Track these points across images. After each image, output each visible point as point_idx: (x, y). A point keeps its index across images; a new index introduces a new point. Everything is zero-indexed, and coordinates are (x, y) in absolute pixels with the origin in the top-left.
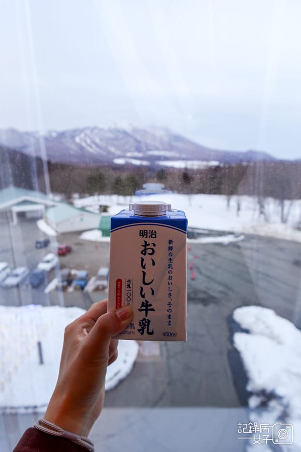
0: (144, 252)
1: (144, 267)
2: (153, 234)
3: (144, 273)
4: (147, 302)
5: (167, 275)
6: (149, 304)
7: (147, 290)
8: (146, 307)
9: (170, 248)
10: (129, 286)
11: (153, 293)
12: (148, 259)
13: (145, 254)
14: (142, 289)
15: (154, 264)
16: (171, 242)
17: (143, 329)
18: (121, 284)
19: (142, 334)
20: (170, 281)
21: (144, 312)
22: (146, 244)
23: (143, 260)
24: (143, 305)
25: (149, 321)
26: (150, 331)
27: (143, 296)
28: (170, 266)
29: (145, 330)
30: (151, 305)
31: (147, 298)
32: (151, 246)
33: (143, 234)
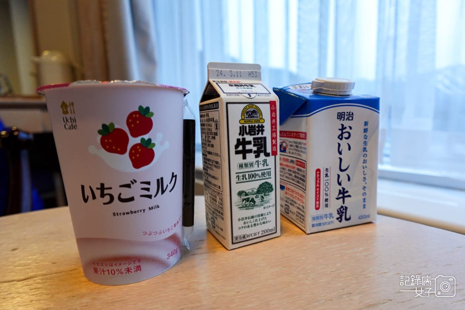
0: (340, 137)
1: (340, 153)
2: (350, 116)
3: (341, 159)
4: (344, 189)
5: (362, 159)
6: (345, 191)
7: (343, 176)
8: (343, 194)
9: (365, 130)
10: (326, 175)
11: (349, 179)
12: (344, 143)
13: (341, 139)
14: (339, 176)
15: (350, 149)
16: (366, 124)
17: (341, 217)
18: (320, 174)
19: (340, 221)
20: (364, 165)
21: (342, 199)
22: (343, 128)
23: (339, 145)
24: (340, 193)
25: (346, 208)
26: (348, 217)
27: (340, 184)
28: (365, 149)
29: (343, 217)
30: (347, 192)
31: (343, 185)
32: (348, 130)
33: (340, 116)
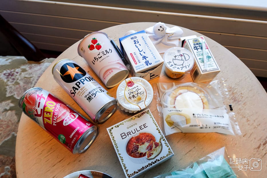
0: (135, 43)
1: (137, 47)
2: (136, 37)
3: (139, 49)
4: (144, 56)
5: (147, 46)
7: (142, 53)
8: (144, 58)
9: (143, 39)
10: (135, 54)
11: (145, 53)
12: (137, 44)
13: (136, 44)
14: (140, 53)
15: (140, 45)
16: (142, 37)
17: (147, 64)
18: (132, 54)
19: (148, 65)
20: (148, 47)
21: (145, 59)
22: (135, 41)
23: (136, 46)
24: (143, 57)
25: (148, 61)
26: (150, 63)
27: (142, 55)
28: (146, 43)
29: (148, 64)
30: (146, 56)
31: (143, 55)
32: (137, 41)
33: (132, 38)
